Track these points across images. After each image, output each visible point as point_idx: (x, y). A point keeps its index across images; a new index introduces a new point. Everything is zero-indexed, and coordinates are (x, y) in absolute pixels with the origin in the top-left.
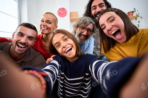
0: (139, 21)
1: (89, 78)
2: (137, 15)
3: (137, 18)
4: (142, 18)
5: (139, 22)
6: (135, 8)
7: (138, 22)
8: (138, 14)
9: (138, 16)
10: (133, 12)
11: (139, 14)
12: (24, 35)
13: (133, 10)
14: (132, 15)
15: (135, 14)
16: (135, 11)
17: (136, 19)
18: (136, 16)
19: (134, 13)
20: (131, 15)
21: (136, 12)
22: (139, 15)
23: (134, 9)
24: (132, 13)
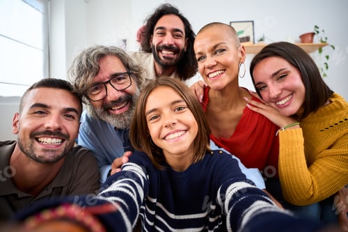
0: (327, 55)
1: (217, 218)
2: (322, 42)
3: (323, 48)
4: (334, 48)
5: (327, 57)
6: (318, 26)
7: (326, 59)
8: (324, 40)
9: (324, 43)
10: (313, 34)
11: (326, 38)
12: (50, 107)
13: (312, 30)
14: (312, 41)
15: (317, 40)
16: (318, 32)
17: (320, 51)
18: (320, 43)
19: (315, 37)
20: (308, 42)
21: (319, 34)
22: (328, 41)
23: (316, 27)
24: (310, 38)
